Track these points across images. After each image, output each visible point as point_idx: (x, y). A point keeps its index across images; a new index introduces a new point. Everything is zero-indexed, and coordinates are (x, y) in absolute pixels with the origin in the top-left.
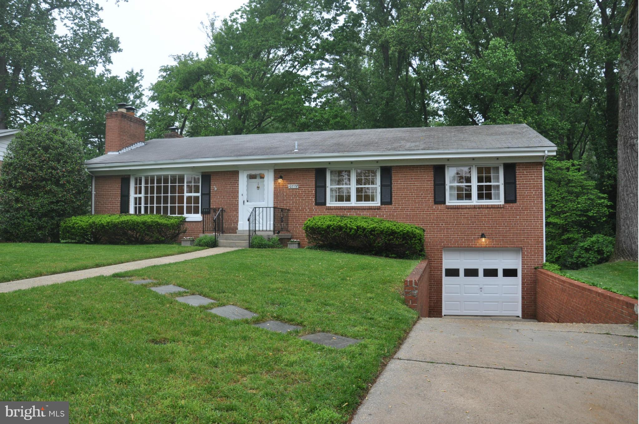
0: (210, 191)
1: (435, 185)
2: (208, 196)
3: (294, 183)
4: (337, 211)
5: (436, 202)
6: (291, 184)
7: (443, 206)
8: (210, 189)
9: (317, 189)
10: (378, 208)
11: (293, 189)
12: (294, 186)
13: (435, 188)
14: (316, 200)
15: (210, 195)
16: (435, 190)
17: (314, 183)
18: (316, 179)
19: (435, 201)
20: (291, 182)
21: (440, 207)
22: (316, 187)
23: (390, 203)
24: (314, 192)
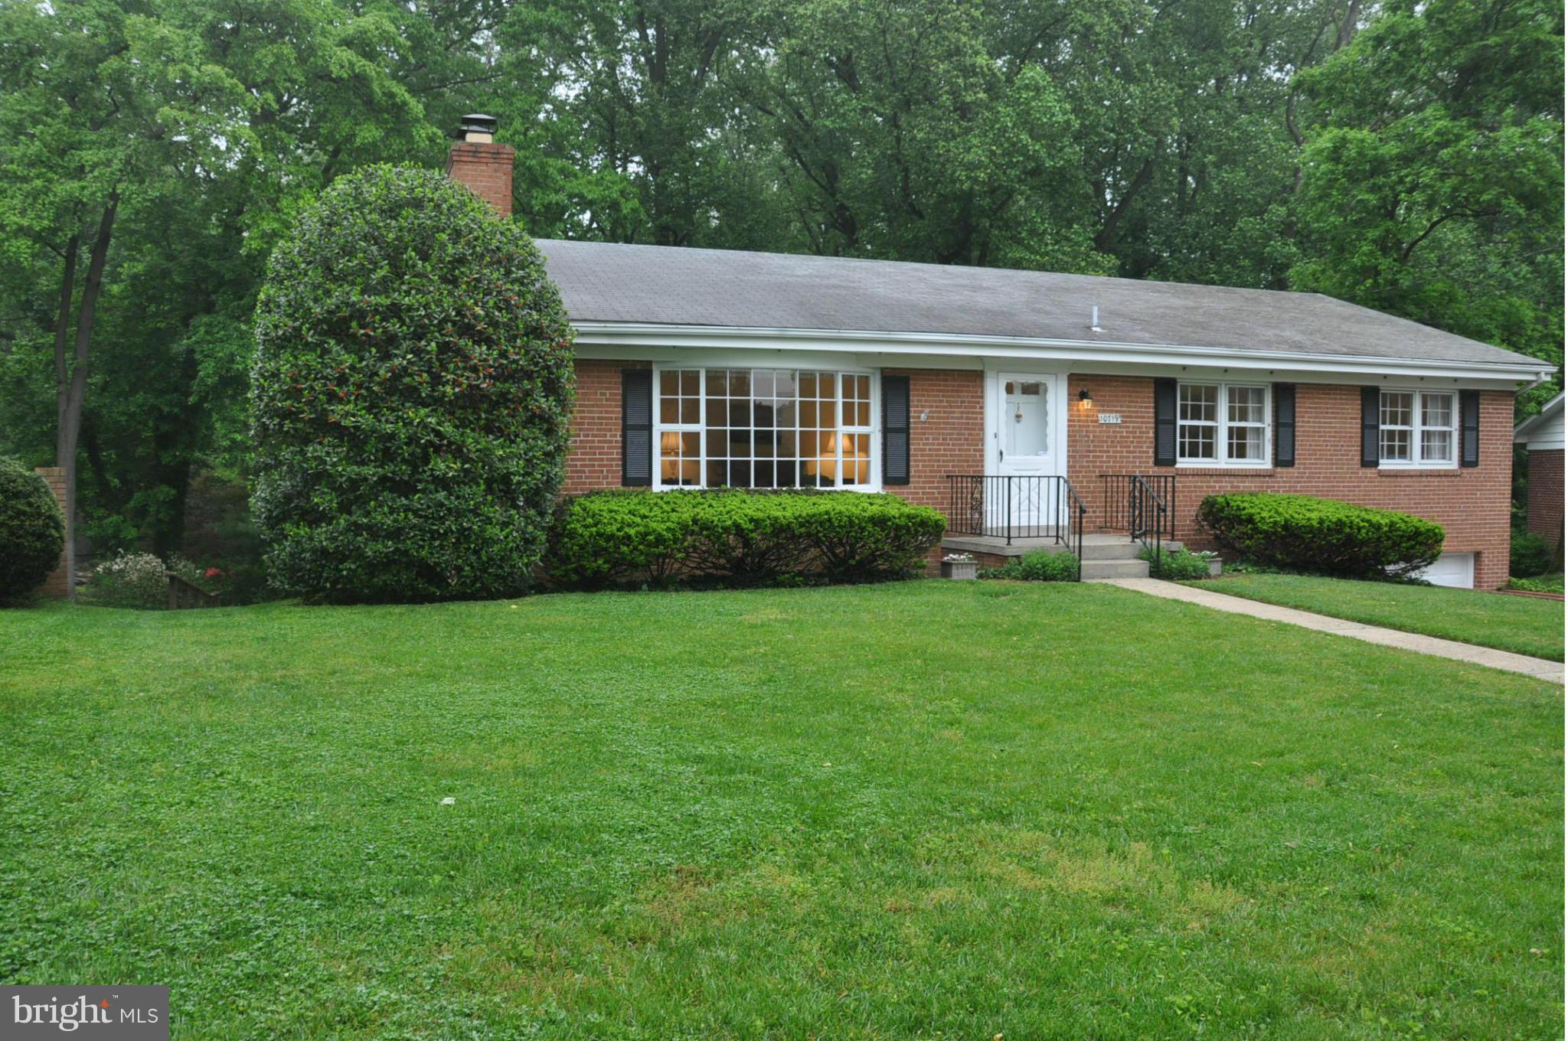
0: (908, 423)
1: (1363, 427)
2: (904, 436)
3: (1111, 412)
4: (1196, 478)
5: (1365, 464)
6: (1104, 411)
7: (1373, 470)
8: (908, 417)
9: (1161, 426)
10: (1270, 475)
11: (1109, 425)
12: (1113, 418)
13: (1363, 433)
14: (1156, 453)
15: (908, 435)
16: (1363, 438)
17: (1151, 413)
18: (1156, 402)
19: (1362, 460)
20: (1104, 405)
21: (1370, 472)
22: (1157, 422)
23: (1291, 463)
24: (1151, 434)
